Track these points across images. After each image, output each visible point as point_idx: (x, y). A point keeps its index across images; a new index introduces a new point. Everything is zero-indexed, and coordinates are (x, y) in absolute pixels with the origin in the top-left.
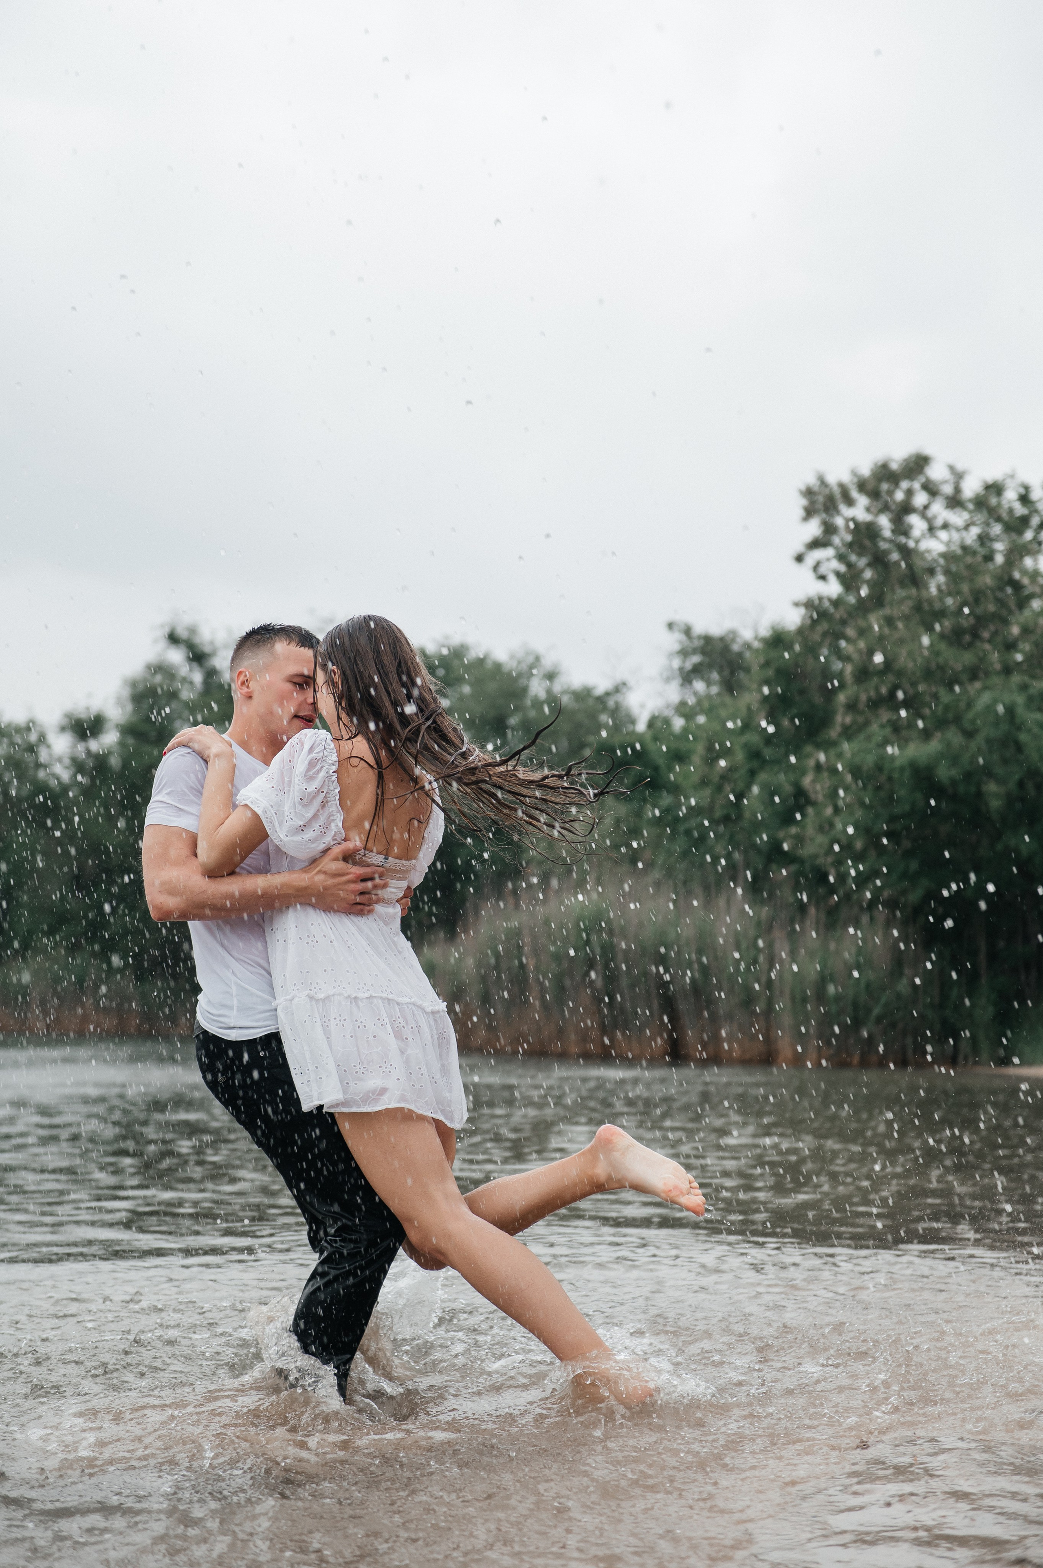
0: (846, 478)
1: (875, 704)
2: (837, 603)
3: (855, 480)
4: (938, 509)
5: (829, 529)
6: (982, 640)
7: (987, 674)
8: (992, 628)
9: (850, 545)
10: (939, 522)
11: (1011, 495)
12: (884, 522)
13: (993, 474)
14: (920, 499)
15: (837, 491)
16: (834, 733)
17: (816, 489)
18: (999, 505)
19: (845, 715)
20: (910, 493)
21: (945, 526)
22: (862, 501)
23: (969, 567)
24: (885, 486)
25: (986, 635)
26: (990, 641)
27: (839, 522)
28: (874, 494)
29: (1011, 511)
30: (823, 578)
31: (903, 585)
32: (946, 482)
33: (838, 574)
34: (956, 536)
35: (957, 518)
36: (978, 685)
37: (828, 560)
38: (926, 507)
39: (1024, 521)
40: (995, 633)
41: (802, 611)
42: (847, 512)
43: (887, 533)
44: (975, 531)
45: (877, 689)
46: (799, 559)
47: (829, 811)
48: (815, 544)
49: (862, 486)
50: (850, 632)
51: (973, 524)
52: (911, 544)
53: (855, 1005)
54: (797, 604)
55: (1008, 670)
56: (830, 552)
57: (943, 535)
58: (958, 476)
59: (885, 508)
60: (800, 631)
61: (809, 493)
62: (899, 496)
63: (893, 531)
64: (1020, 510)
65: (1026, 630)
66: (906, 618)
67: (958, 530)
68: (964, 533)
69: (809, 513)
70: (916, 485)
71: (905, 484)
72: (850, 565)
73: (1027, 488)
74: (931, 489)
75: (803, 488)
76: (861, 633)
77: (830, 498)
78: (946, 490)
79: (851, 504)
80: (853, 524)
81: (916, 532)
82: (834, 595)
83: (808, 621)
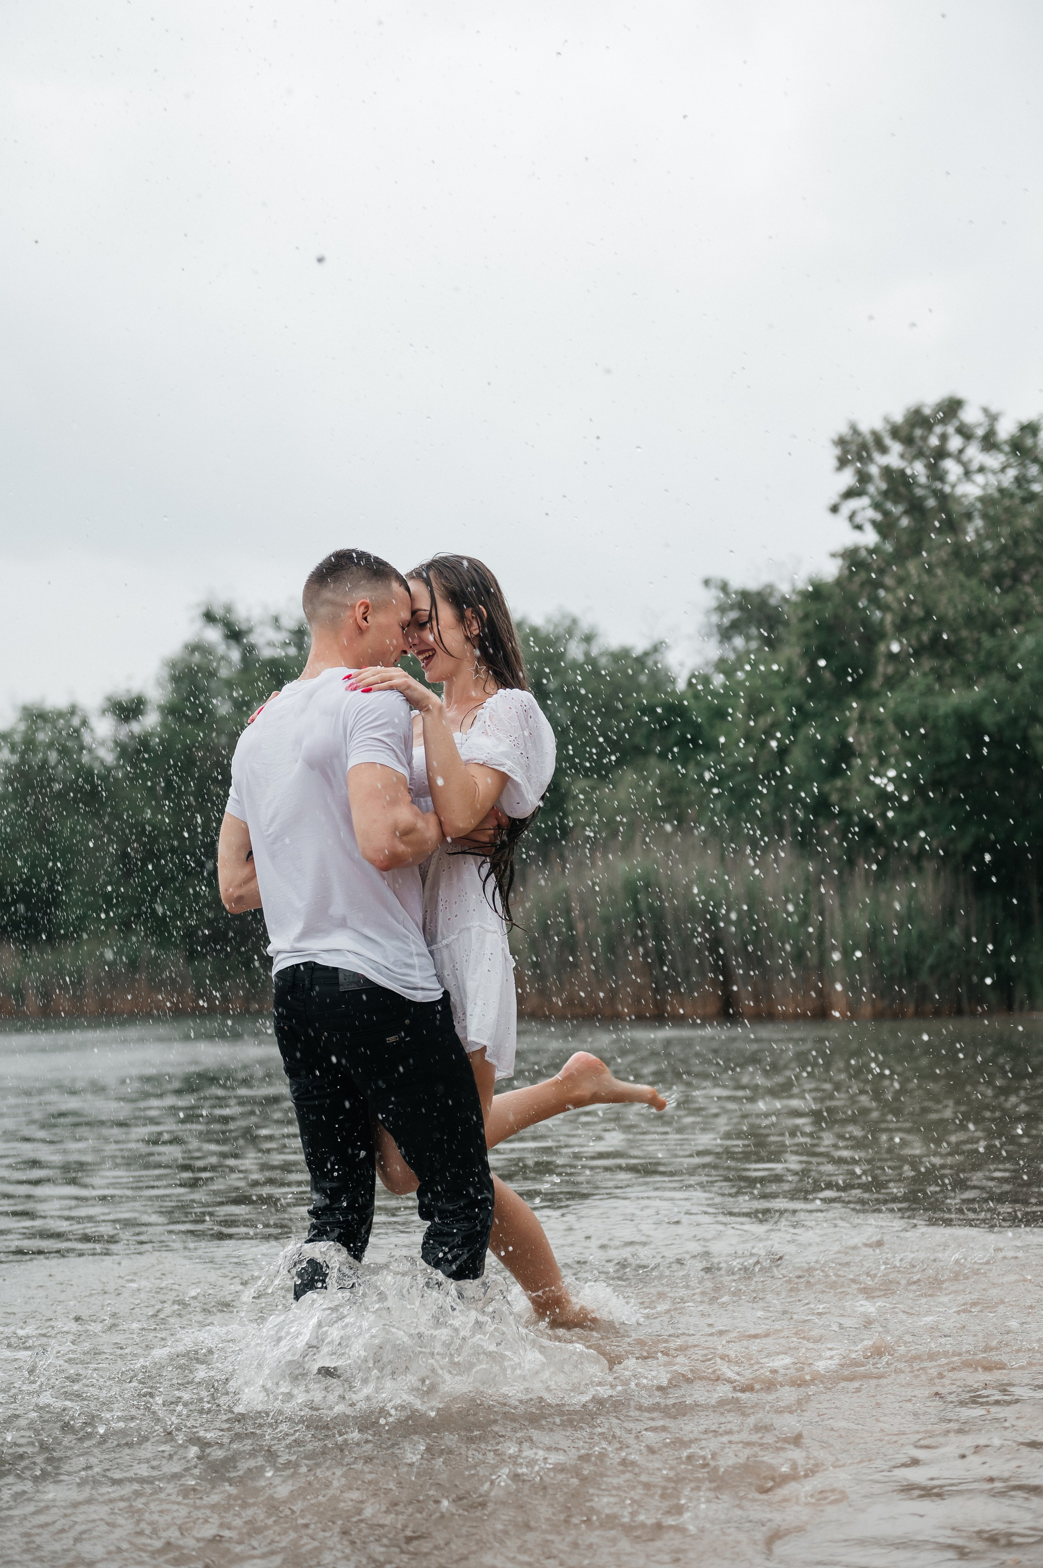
0: (879, 425)
2: (874, 552)
3: (888, 427)
4: (973, 452)
5: (864, 478)
6: (1023, 583)
7: (1029, 616)
8: (1033, 570)
9: (885, 494)
10: (975, 466)
12: (919, 469)
13: (1028, 416)
14: (955, 443)
15: (869, 439)
16: (876, 684)
17: (848, 438)
18: (1035, 446)
19: (886, 664)
20: (944, 438)
21: (982, 469)
22: (896, 448)
23: (1007, 510)
24: (918, 432)
25: (1026, 577)
26: (1031, 584)
27: (874, 470)
28: (908, 441)
30: (859, 527)
31: (940, 531)
32: (980, 425)
33: (874, 523)
34: (992, 479)
35: (994, 461)
36: (1020, 628)
37: (864, 509)
38: (961, 451)
41: (839, 562)
42: (883, 460)
43: (923, 480)
44: (1012, 473)
45: (918, 638)
46: (835, 509)
48: (850, 494)
49: (895, 432)
50: (889, 581)
51: (1011, 467)
52: (947, 489)
53: (908, 956)
54: (833, 555)
56: (865, 501)
57: (980, 479)
58: (993, 418)
59: (920, 454)
60: (839, 582)
61: (841, 442)
62: (934, 441)
63: (929, 477)
66: (945, 564)
67: (994, 473)
68: (1001, 477)
69: (843, 463)
70: (950, 430)
71: (938, 429)
72: (886, 514)
74: (965, 433)
75: (836, 438)
76: (901, 581)
77: (864, 446)
78: (980, 432)
79: (883, 450)
80: (887, 472)
81: (952, 477)
82: (871, 545)
83: (846, 572)
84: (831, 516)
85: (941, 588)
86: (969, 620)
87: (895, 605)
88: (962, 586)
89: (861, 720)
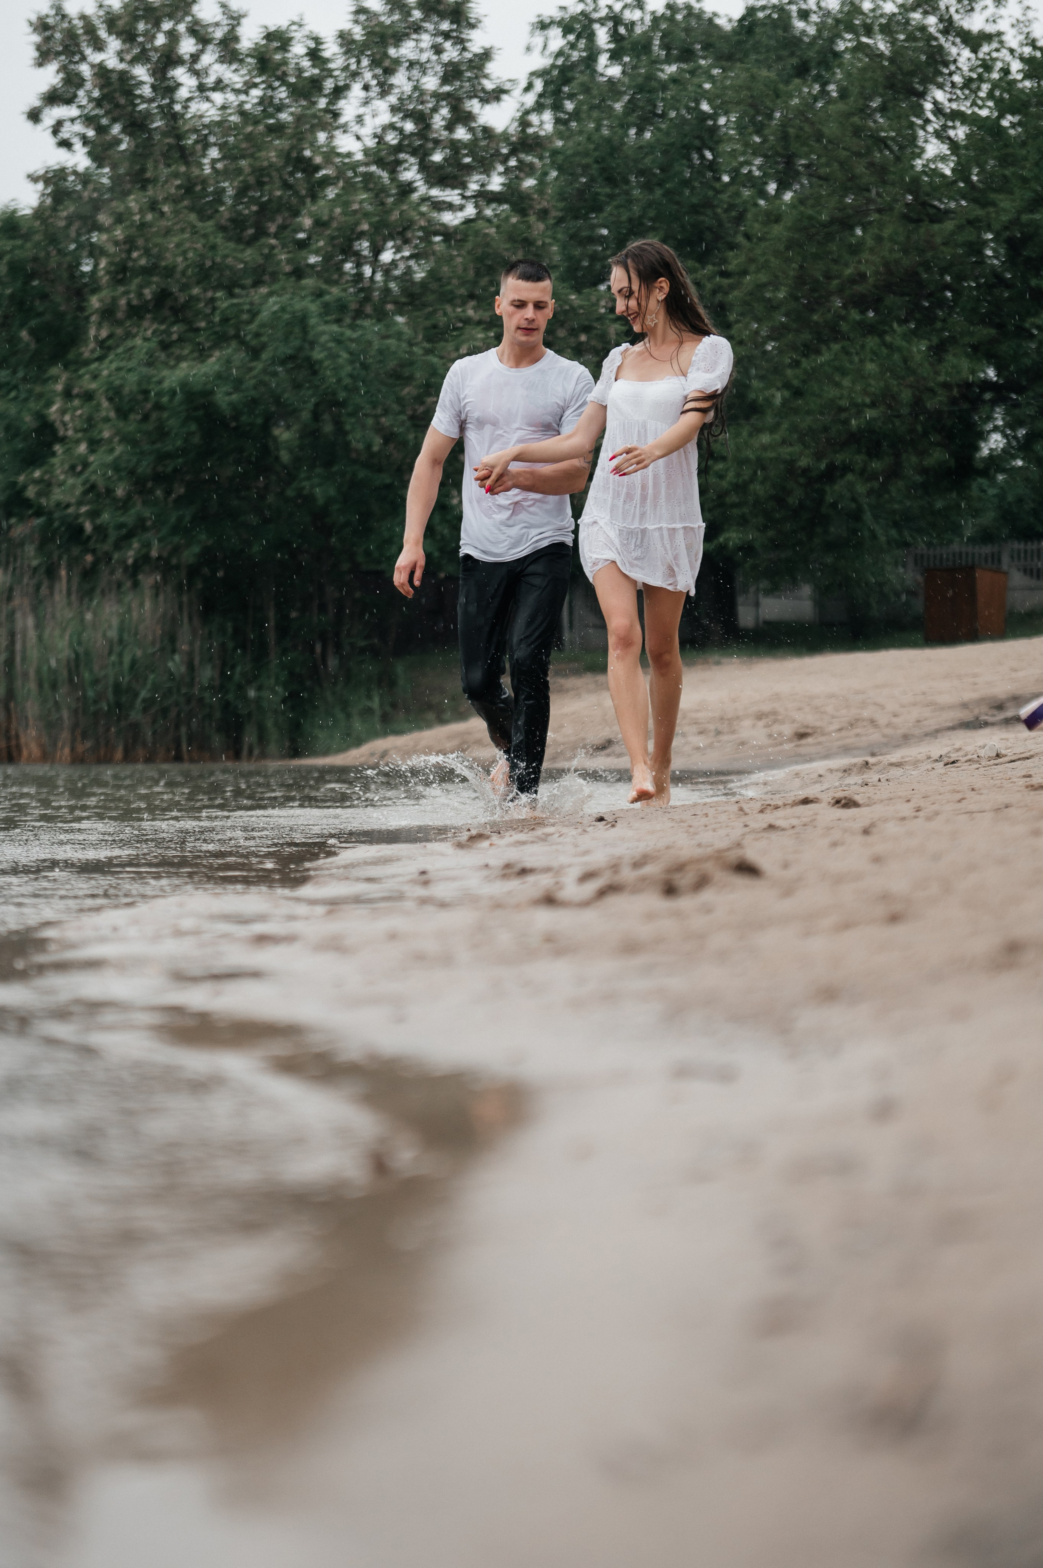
0: (90, 9)
1: (136, 312)
2: (85, 178)
3: (101, 13)
4: (208, 58)
5: (73, 80)
6: (267, 234)
7: (274, 276)
8: (279, 220)
9: (99, 103)
10: (210, 80)
11: (298, 49)
12: (141, 72)
14: (187, 46)
15: (79, 23)
16: (88, 350)
17: (50, 21)
18: (285, 62)
19: (99, 326)
20: (173, 36)
21: (219, 86)
22: (114, 44)
23: (249, 137)
24: (141, 26)
25: (273, 228)
26: (276, 236)
27: (85, 69)
28: (128, 36)
29: (300, 70)
30: (65, 144)
31: (168, 161)
32: (217, 24)
33: (85, 141)
34: (231, 97)
35: (233, 76)
36: (264, 290)
37: (72, 120)
38: (195, 58)
39: (315, 84)
40: (283, 228)
41: (40, 186)
42: (96, 58)
43: (147, 91)
44: (256, 93)
45: (140, 295)
46: (34, 116)
47: (83, 448)
48: (53, 98)
49: (111, 22)
50: (103, 218)
51: (255, 85)
52: (177, 108)
53: (117, 688)
54: (34, 178)
55: (299, 273)
56: (73, 111)
57: (218, 98)
58: (236, 19)
59: (141, 58)
60: (39, 213)
61: (42, 26)
62: (161, 40)
63: (153, 87)
64: (310, 71)
65: (320, 224)
66: (174, 200)
67: (237, 92)
68: (243, 97)
69: (44, 56)
70: (182, 28)
71: (167, 26)
72: (101, 130)
73: (317, 40)
74: (199, 33)
75: (34, 18)
76: (119, 219)
77: (71, 34)
78: (219, 34)
79: (99, 46)
80: (101, 71)
81: (183, 93)
82: (81, 168)
83: (49, 201)
84: (29, 124)
85: (168, 232)
86: (204, 275)
87: (112, 249)
88: (195, 232)
89: (68, 394)
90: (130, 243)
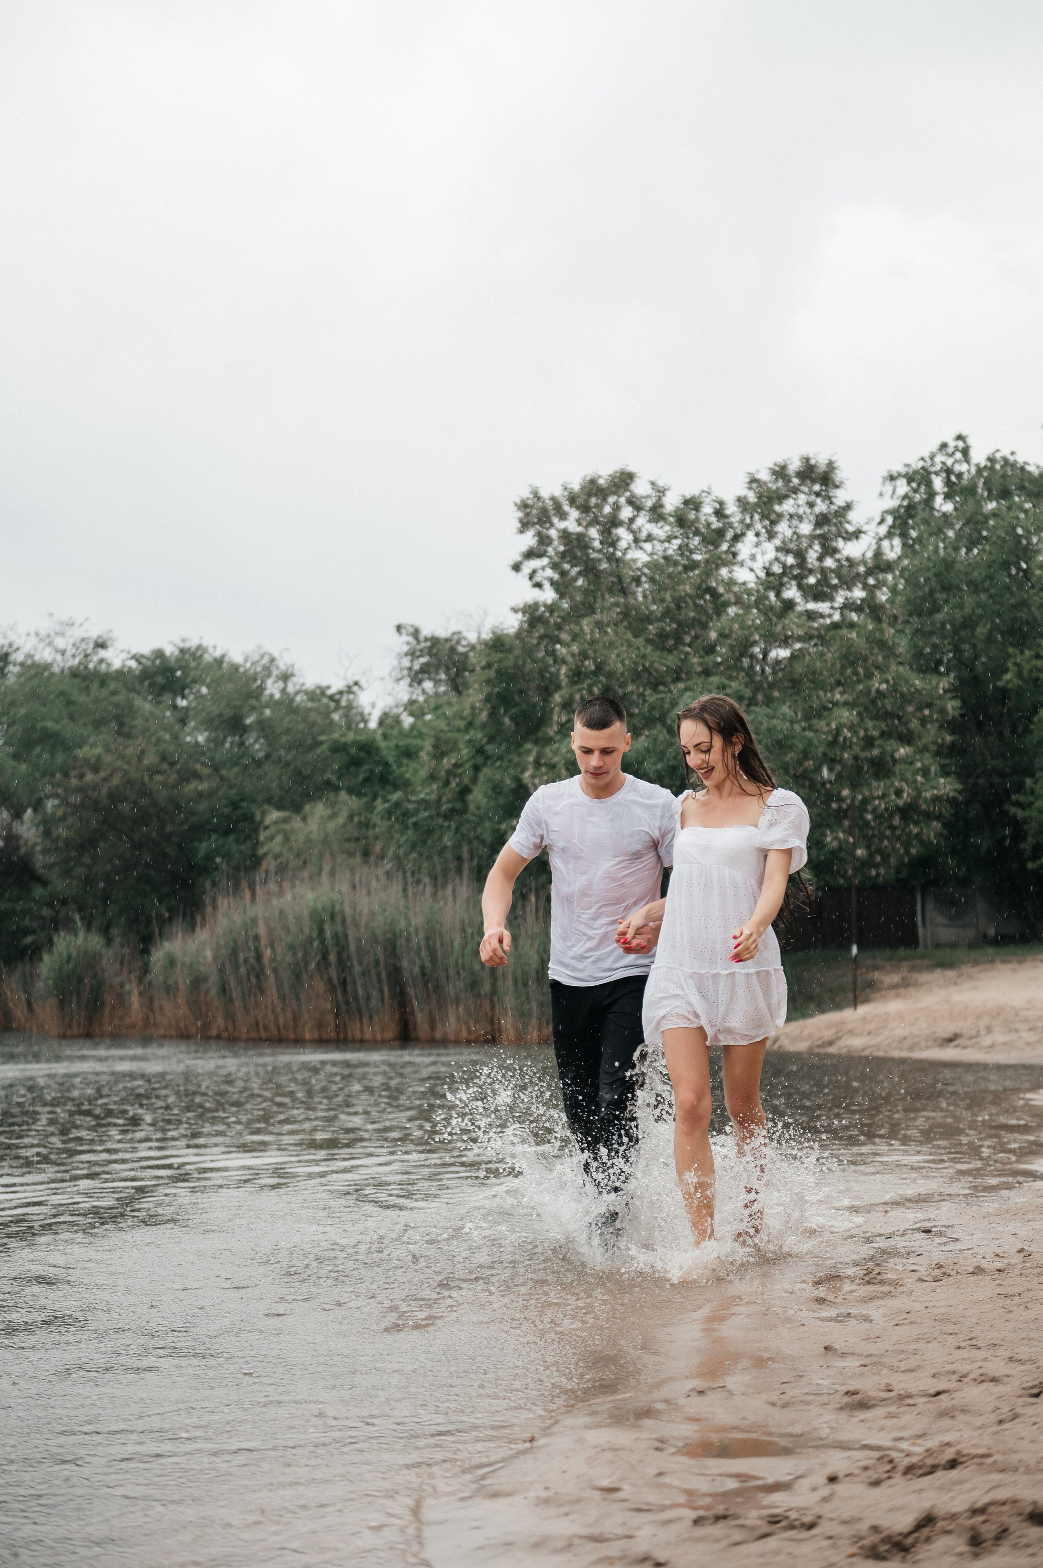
0: (558, 492)
2: (552, 608)
3: (566, 493)
4: (642, 521)
5: (544, 540)
6: (684, 644)
7: (689, 675)
8: (693, 632)
9: (563, 555)
10: (644, 534)
11: (707, 509)
12: (594, 532)
13: (691, 491)
14: (626, 512)
15: (549, 504)
17: (530, 502)
18: (697, 519)
20: (617, 507)
21: (649, 538)
22: (574, 514)
23: (670, 576)
24: (593, 501)
25: (688, 639)
26: (690, 646)
27: (553, 533)
28: (585, 509)
29: (708, 525)
30: (539, 585)
31: (610, 591)
32: (648, 496)
33: (552, 582)
34: (659, 547)
35: (660, 531)
36: (681, 685)
37: (543, 568)
38: (632, 520)
39: (720, 533)
40: (696, 637)
41: (520, 616)
42: (562, 525)
43: (597, 544)
44: (676, 542)
46: (517, 567)
48: (530, 554)
49: (572, 500)
50: (565, 636)
51: (676, 537)
52: (619, 554)
54: (515, 610)
55: (707, 672)
56: (545, 561)
57: (648, 546)
58: (661, 492)
59: (595, 522)
60: (518, 635)
61: (524, 506)
62: (607, 509)
63: (602, 543)
64: (716, 524)
65: (722, 635)
66: (615, 623)
67: (661, 542)
68: (666, 545)
69: (525, 525)
70: (622, 500)
71: (612, 499)
72: (563, 574)
73: (721, 503)
74: (635, 503)
75: (518, 501)
76: (575, 637)
77: (544, 511)
78: (649, 503)
79: (563, 516)
80: (565, 535)
81: (623, 544)
82: (549, 602)
83: (526, 626)
84: (513, 573)
85: (611, 645)
86: (636, 676)
87: (570, 659)
88: (630, 645)
90: (584, 655)
